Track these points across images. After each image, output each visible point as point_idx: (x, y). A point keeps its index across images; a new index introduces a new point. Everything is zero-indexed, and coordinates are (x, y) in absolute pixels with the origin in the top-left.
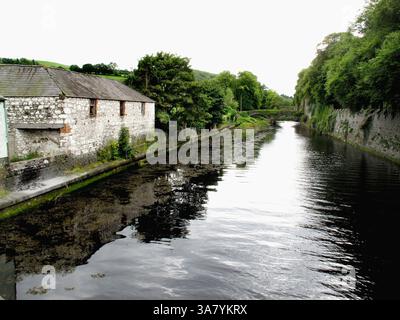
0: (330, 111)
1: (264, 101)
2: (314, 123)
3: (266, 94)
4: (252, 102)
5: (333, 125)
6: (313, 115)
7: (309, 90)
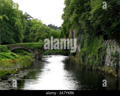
0: (100, 42)
1: (27, 33)
2: (83, 57)
3: (30, 24)
4: (13, 34)
5: (104, 58)
6: (82, 47)
7: (76, 19)
